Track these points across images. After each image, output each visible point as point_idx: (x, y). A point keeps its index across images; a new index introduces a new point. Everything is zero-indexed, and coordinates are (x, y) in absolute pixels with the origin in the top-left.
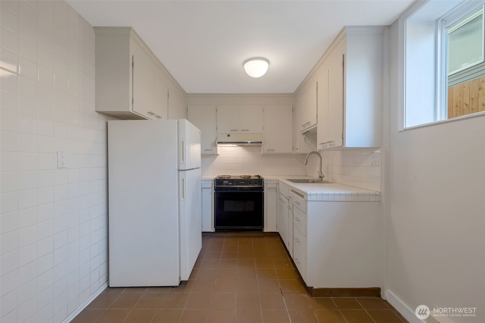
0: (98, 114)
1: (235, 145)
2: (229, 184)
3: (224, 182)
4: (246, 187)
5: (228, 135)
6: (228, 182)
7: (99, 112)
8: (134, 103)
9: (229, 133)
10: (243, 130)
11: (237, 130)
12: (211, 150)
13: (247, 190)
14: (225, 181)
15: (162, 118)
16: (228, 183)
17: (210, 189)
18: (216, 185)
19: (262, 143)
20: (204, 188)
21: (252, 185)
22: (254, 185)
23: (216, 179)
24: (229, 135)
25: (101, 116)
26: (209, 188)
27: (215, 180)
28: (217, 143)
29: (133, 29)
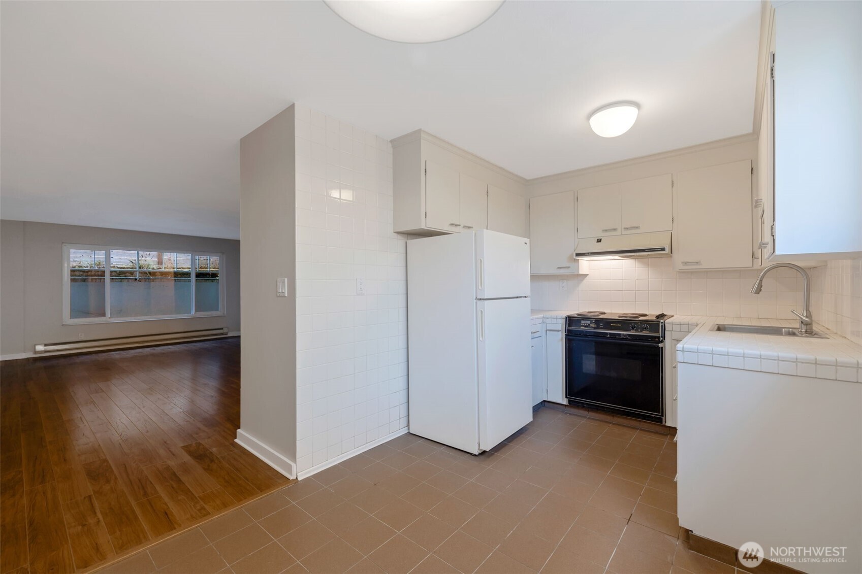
0: (396, 235)
1: (616, 257)
2: (592, 325)
3: (582, 322)
4: (623, 334)
5: (598, 240)
6: (589, 322)
7: (398, 233)
8: (427, 217)
9: (600, 235)
10: (627, 229)
11: (615, 230)
12: (569, 267)
13: (626, 339)
14: (583, 320)
15: (472, 228)
16: (589, 325)
17: (560, 333)
18: (569, 326)
19: (665, 250)
20: (550, 330)
21: (637, 331)
22: (641, 331)
23: (568, 317)
24: (601, 240)
25: (400, 237)
26: (558, 331)
27: (566, 318)
28: (575, 255)
29: (424, 131)
